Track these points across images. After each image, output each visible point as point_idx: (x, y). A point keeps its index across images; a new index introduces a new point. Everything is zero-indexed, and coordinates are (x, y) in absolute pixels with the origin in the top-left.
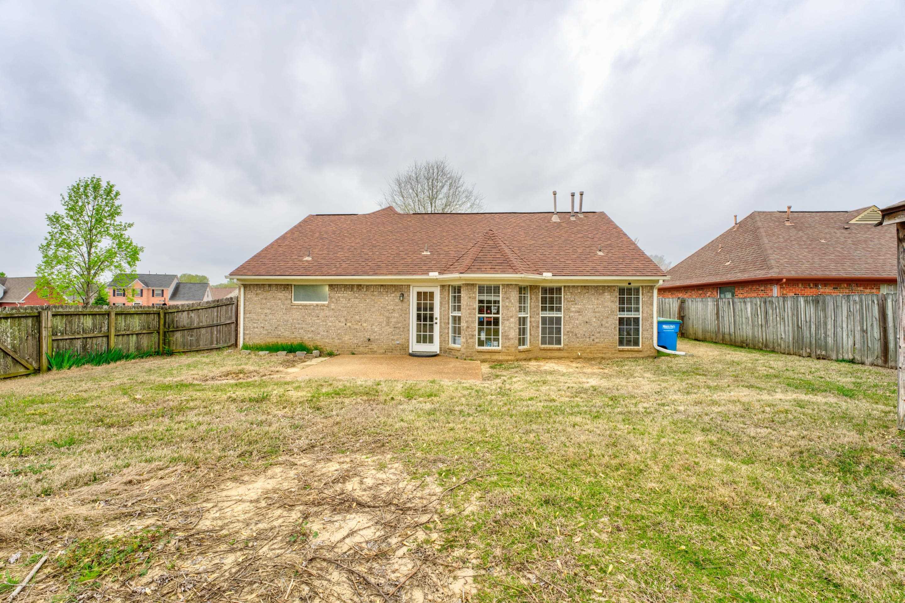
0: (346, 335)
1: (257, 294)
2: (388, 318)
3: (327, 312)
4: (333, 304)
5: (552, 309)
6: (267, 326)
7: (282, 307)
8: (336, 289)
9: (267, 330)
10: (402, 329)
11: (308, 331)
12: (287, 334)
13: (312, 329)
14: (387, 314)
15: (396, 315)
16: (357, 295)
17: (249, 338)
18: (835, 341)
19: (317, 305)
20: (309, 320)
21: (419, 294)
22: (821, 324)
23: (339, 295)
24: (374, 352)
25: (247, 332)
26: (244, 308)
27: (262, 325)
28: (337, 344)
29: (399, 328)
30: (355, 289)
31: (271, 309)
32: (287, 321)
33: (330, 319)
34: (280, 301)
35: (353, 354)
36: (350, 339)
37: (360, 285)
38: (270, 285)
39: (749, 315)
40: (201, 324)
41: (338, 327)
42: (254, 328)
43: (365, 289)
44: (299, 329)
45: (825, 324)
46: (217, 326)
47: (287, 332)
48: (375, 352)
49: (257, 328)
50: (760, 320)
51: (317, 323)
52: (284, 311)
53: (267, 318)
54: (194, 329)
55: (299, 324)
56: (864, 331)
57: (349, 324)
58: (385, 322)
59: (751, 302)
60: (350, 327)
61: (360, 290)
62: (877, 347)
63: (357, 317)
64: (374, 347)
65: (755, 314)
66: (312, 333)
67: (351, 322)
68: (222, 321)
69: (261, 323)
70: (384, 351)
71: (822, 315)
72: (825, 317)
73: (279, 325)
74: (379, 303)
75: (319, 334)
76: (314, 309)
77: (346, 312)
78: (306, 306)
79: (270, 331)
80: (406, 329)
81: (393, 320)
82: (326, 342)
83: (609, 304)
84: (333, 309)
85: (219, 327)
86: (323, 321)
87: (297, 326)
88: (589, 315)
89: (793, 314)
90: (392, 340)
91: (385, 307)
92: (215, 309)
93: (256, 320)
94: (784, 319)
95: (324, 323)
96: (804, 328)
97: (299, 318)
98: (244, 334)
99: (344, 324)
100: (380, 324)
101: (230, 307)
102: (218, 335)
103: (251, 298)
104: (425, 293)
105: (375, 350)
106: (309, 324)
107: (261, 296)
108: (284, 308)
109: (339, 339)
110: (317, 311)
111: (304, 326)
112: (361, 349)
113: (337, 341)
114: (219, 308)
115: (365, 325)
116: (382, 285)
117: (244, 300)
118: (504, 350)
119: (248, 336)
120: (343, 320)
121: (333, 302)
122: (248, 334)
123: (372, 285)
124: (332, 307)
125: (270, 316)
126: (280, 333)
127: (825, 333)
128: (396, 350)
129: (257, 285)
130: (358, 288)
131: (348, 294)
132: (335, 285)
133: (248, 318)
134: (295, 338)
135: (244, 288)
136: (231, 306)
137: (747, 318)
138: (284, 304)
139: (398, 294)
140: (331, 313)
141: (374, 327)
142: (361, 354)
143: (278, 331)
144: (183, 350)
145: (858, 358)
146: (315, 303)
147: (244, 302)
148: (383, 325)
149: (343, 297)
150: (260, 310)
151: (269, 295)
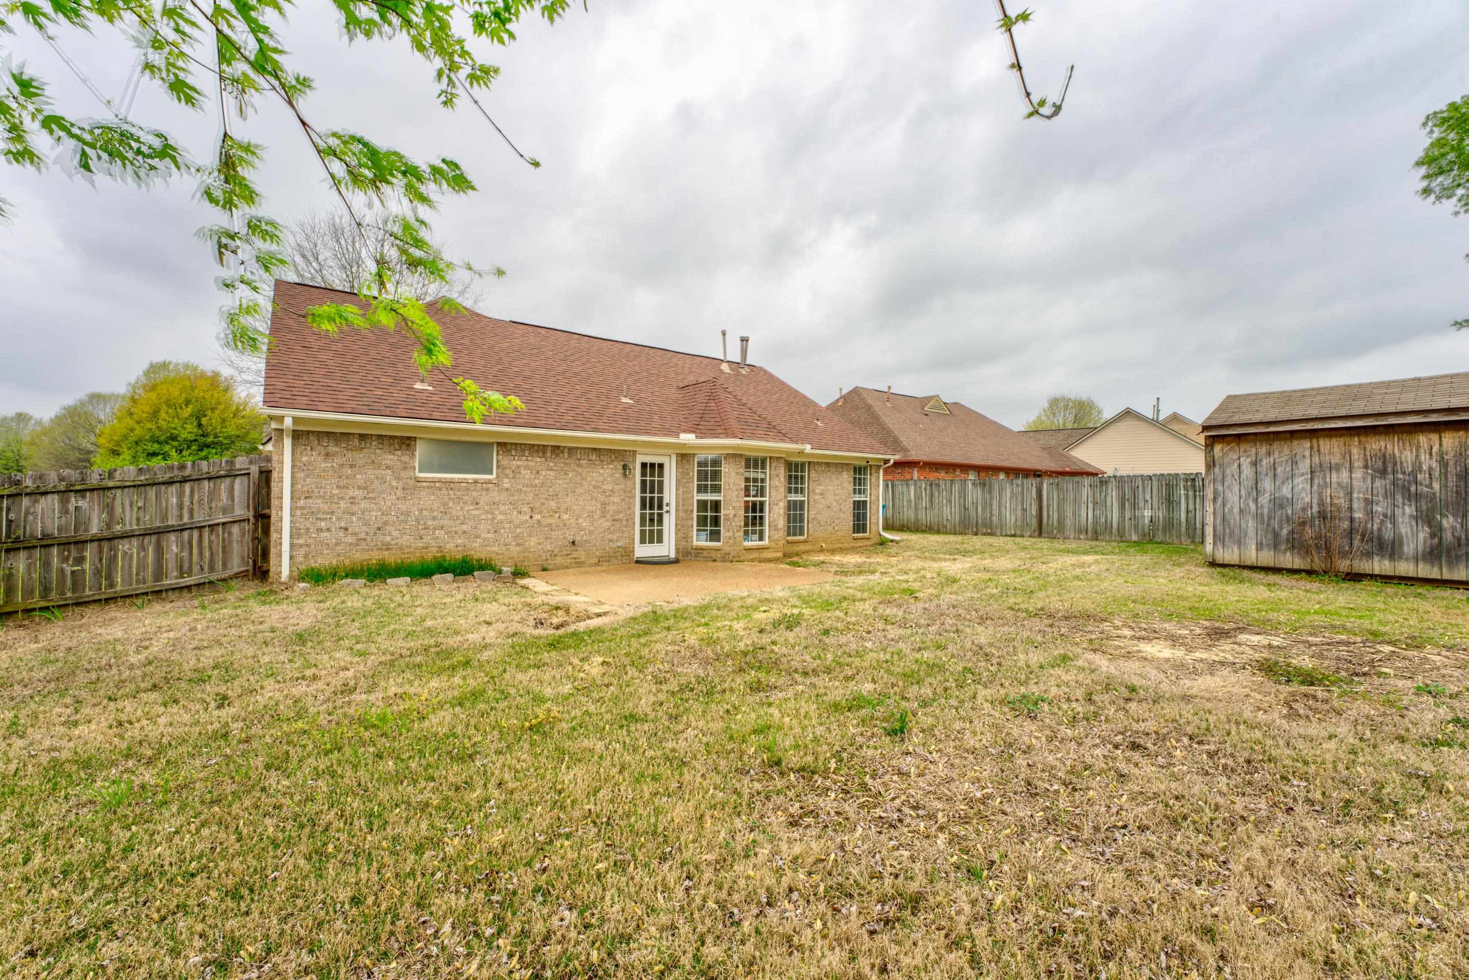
0: (530, 536)
1: (327, 455)
2: (604, 504)
3: (495, 495)
4: (506, 480)
5: (796, 492)
6: (356, 526)
7: (394, 483)
8: (513, 453)
9: (356, 534)
10: (624, 523)
11: (456, 532)
12: (406, 540)
13: (465, 527)
14: (601, 498)
15: (616, 499)
16: (551, 464)
17: (306, 556)
18: (1000, 519)
19: (476, 482)
20: (456, 510)
21: (644, 465)
22: (987, 505)
23: (519, 463)
24: (579, 564)
25: (301, 541)
26: (292, 486)
27: (343, 525)
28: (515, 554)
29: (620, 520)
30: (549, 454)
31: (365, 488)
32: (408, 514)
33: (502, 508)
34: (389, 472)
35: (544, 570)
36: (539, 544)
37: (558, 447)
38: (363, 437)
39: (912, 498)
40: (119, 527)
41: (517, 522)
42: (320, 530)
43: (566, 455)
44: (435, 529)
45: (991, 505)
46: (182, 530)
47: (406, 537)
48: (583, 563)
49: (328, 530)
50: (924, 503)
51: (474, 516)
52: (399, 493)
53: (355, 508)
54: (86, 542)
55: (434, 518)
56: (1024, 510)
57: (537, 517)
58: (598, 512)
59: (915, 485)
60: (539, 521)
61: (557, 455)
62: (1034, 522)
63: (553, 504)
64: (581, 554)
65: (918, 497)
66: (463, 536)
67: (541, 512)
68: (196, 518)
69: (338, 519)
70: (596, 560)
71: (988, 497)
72: (991, 499)
73: (386, 523)
74: (589, 479)
75: (478, 537)
76: (468, 489)
77: (531, 495)
78: (452, 482)
79: (363, 536)
80: (630, 523)
81: (612, 508)
82: (493, 552)
83: (846, 485)
84: (507, 490)
85: (186, 534)
86: (487, 512)
87: (430, 523)
88: (830, 497)
89: (960, 497)
90: (611, 541)
91: (599, 487)
92: (173, 489)
93: (328, 513)
94: (950, 501)
95: (490, 516)
96: (971, 509)
97: (435, 506)
98: (292, 546)
99: (528, 517)
100: (591, 514)
101: (224, 485)
102: (185, 554)
103: (310, 463)
104: (652, 465)
105: (583, 559)
106: (458, 518)
107: (338, 460)
108: (400, 485)
109: (518, 545)
110: (475, 494)
111: (445, 522)
112: (559, 560)
113: (515, 549)
114: (187, 487)
115: (565, 517)
116: (594, 449)
117: (293, 467)
118: (773, 544)
119: (302, 551)
120: (526, 509)
121: (507, 476)
122: (301, 546)
123: (577, 448)
124: (506, 486)
125: (364, 505)
126: (388, 539)
127: (991, 513)
128: (616, 557)
129: (328, 433)
130: (553, 452)
131: (537, 461)
132: (511, 444)
133: (302, 508)
134: (426, 548)
135: (293, 438)
136: (228, 480)
137: (909, 501)
138: (398, 479)
139: (619, 466)
140: (503, 496)
141: (581, 520)
142: (558, 569)
143: (384, 535)
144: (43, 604)
145: (1018, 533)
146: (471, 477)
147: (293, 473)
148: (596, 517)
149: (526, 468)
150: (336, 492)
151: (361, 457)
